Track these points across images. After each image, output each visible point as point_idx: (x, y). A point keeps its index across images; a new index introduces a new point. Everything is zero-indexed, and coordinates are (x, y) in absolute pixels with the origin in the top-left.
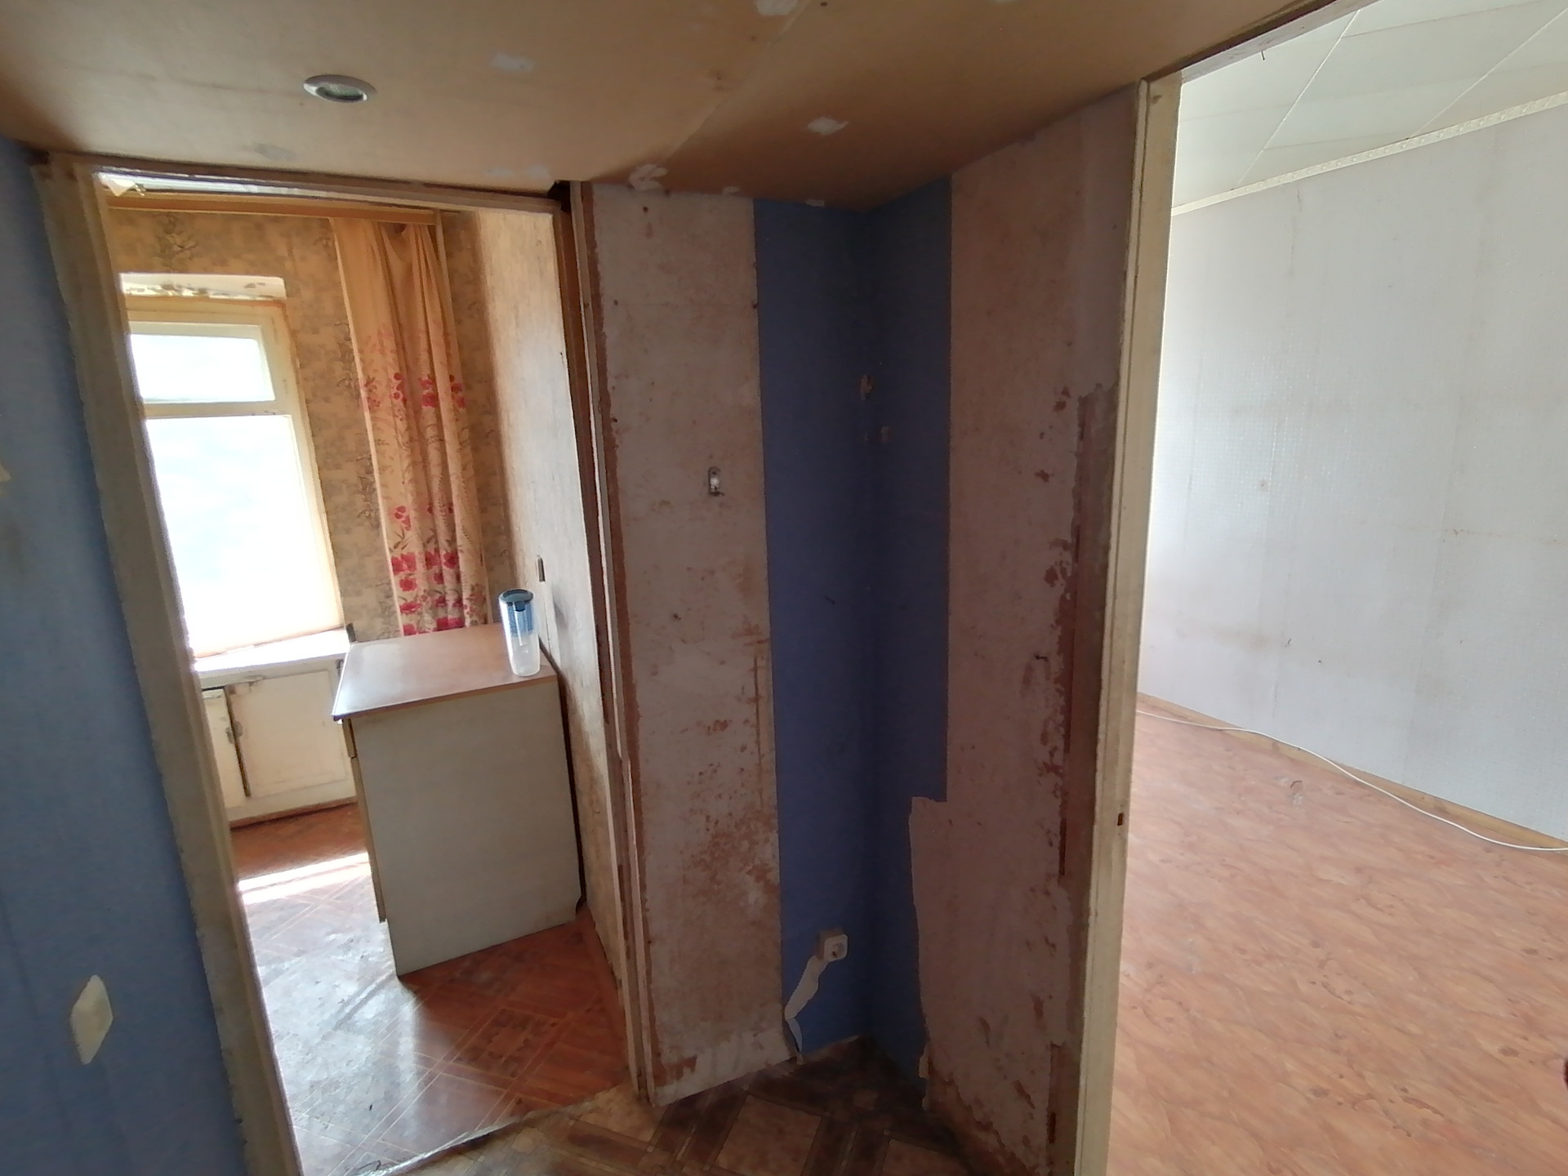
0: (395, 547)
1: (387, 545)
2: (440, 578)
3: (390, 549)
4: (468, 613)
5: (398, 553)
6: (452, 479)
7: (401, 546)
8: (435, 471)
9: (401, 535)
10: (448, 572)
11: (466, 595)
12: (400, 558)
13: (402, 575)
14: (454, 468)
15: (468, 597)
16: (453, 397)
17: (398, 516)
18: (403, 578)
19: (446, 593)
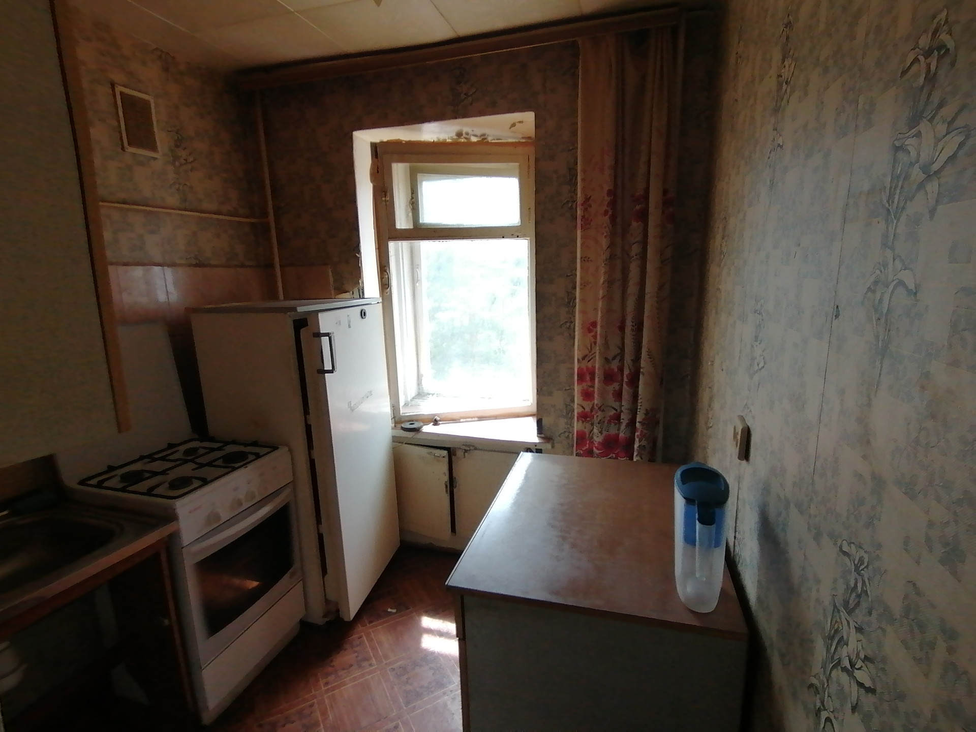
0: (584, 358)
1: (577, 355)
2: (618, 395)
3: (578, 359)
4: (638, 435)
5: (584, 364)
6: (647, 297)
7: (587, 359)
8: (632, 289)
9: (589, 348)
10: (626, 391)
11: (639, 418)
12: (585, 370)
13: (585, 385)
14: (650, 287)
15: (641, 420)
16: (663, 212)
17: (590, 331)
18: (585, 387)
19: (622, 411)
